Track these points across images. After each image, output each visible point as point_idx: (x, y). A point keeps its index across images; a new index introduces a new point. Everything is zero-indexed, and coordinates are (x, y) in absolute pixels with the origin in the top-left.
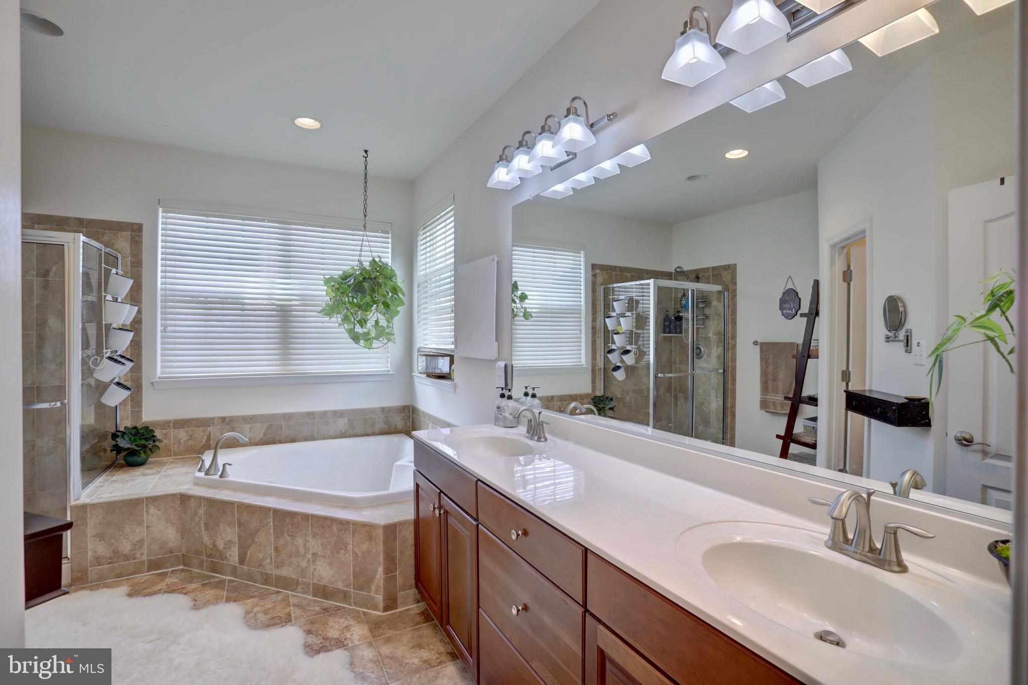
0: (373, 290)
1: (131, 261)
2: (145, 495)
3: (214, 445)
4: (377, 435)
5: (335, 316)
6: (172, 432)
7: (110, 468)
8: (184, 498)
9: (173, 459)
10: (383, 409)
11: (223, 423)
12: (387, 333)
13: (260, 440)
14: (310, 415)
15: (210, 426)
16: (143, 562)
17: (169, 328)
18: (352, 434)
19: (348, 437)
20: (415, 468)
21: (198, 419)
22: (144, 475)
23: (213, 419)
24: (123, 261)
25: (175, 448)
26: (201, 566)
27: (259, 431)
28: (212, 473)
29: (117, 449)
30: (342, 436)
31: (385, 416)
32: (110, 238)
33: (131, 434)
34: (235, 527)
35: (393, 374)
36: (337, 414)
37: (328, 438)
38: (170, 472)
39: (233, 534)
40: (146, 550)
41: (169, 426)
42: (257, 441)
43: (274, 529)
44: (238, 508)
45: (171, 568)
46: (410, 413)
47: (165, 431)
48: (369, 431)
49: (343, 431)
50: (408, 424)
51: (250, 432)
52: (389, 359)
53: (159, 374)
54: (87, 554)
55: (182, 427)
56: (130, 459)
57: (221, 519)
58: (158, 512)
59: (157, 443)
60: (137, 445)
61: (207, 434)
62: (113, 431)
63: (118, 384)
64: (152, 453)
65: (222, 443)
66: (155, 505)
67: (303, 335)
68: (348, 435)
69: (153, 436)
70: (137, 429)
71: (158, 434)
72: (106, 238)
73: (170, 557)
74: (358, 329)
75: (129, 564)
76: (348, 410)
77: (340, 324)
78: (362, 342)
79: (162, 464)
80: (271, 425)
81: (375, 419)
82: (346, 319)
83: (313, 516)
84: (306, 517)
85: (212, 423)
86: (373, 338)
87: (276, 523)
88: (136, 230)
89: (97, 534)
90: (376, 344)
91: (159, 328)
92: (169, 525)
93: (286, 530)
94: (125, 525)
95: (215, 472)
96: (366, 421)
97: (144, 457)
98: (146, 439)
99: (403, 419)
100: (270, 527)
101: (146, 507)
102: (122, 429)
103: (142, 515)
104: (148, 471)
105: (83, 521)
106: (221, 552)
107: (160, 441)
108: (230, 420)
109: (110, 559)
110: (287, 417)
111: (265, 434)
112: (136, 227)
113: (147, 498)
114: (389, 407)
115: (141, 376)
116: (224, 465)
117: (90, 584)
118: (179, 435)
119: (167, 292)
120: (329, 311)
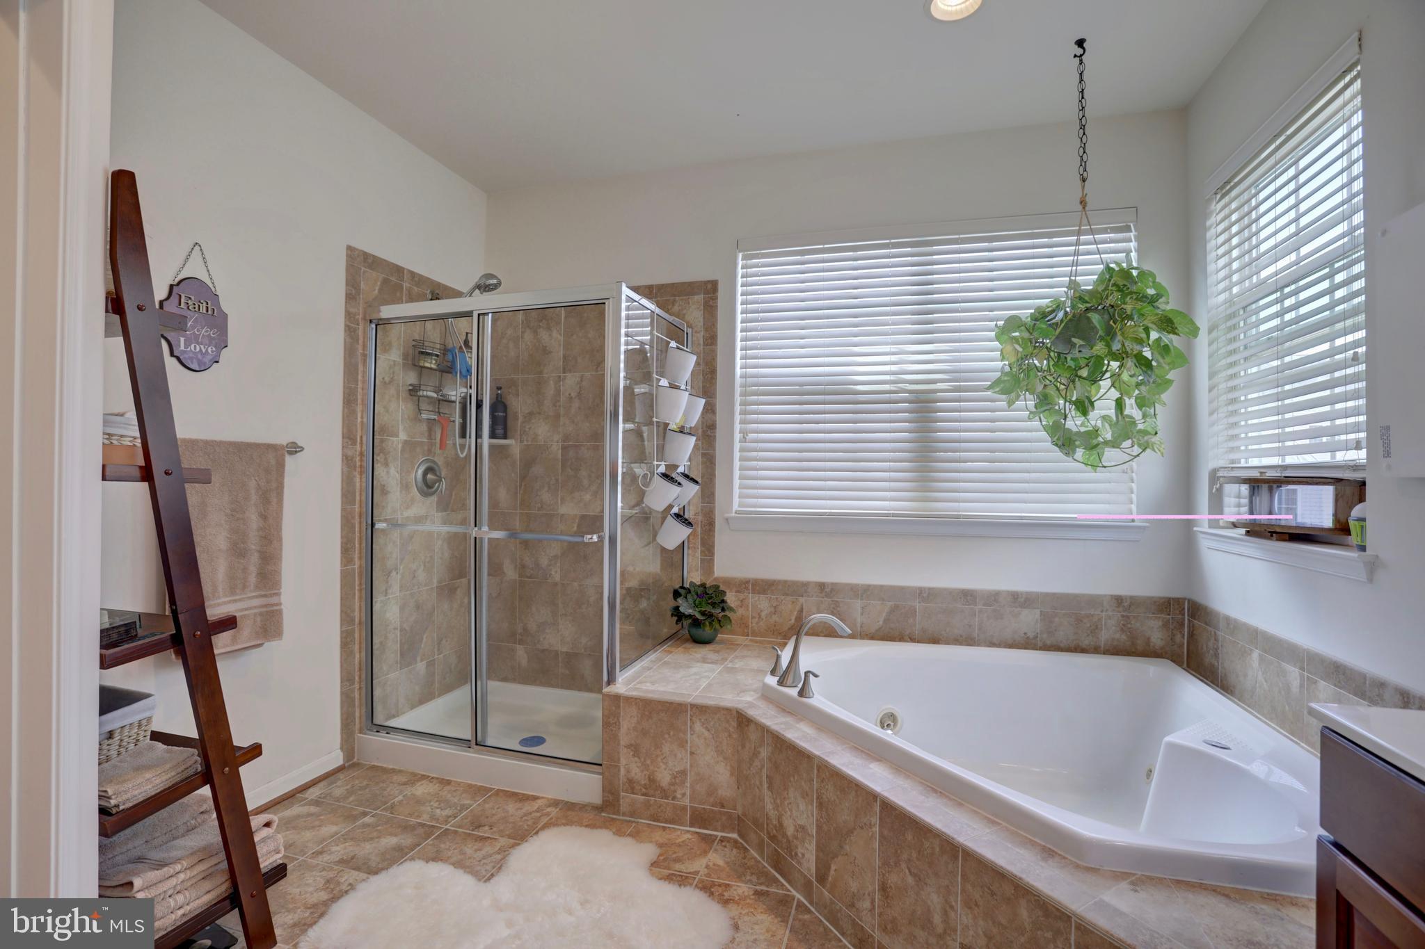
0: (1110, 333)
1: (704, 336)
2: (690, 700)
3: (796, 630)
4: (1104, 654)
5: (1022, 397)
6: (751, 598)
7: (672, 639)
8: (742, 720)
9: (751, 640)
10: (1119, 600)
11: (821, 593)
12: (1140, 431)
13: (877, 631)
14: (967, 596)
15: (802, 596)
16: (684, 808)
17: (752, 436)
18: (1048, 642)
19: (1041, 649)
20: (1324, 833)
21: (785, 582)
22: (704, 660)
23: (806, 585)
24: (695, 339)
25: (754, 624)
26: (760, 847)
27: (877, 615)
28: (789, 683)
29: (678, 614)
30: (1027, 644)
31: (1123, 616)
32: (680, 308)
33: (697, 595)
34: (812, 805)
35: (1144, 528)
36: (1021, 601)
37: (999, 645)
38: (739, 664)
39: (808, 816)
40: (689, 789)
41: (747, 588)
42: (873, 630)
43: (880, 841)
44: (818, 770)
45: (721, 831)
46: (1184, 615)
47: (741, 596)
48: (1086, 642)
49: (1031, 635)
50: (1178, 638)
51: (862, 614)
52: (1134, 496)
53: (735, 507)
54: (619, 770)
55: (763, 592)
56: (694, 631)
57: (792, 779)
58: (706, 733)
59: (727, 613)
60: (703, 613)
61: (798, 608)
62: (677, 586)
63: (678, 516)
64: (721, 627)
65: (809, 628)
66: (703, 720)
67: (957, 444)
68: (1040, 644)
69: (723, 601)
70: (705, 587)
71: (731, 598)
72: (676, 308)
73: (720, 812)
74: (1075, 423)
75: (667, 804)
76: (1041, 593)
77: (1031, 412)
78: (1080, 453)
79: (732, 646)
80: (897, 607)
81: (1100, 620)
82: (1044, 402)
83: (968, 855)
84: (952, 849)
85: (806, 592)
86: (1106, 443)
87: (886, 832)
88: (709, 290)
89: (631, 745)
90: (1110, 455)
91: (737, 436)
92: (721, 758)
93: (905, 856)
94: (664, 741)
95: (793, 682)
96: (1079, 620)
97: (709, 631)
98: (714, 605)
99: (1165, 625)
100: (873, 837)
101: (691, 720)
102: (687, 585)
103: (685, 732)
104: (712, 656)
105: (616, 719)
106: (788, 841)
107: (731, 609)
108: (832, 590)
109: (645, 788)
110: (927, 595)
111: (886, 620)
112: (709, 286)
113: (693, 706)
114: (1132, 597)
115: (714, 507)
116: (807, 673)
117: (621, 818)
118: (760, 604)
119: (748, 379)
120: (1010, 385)
